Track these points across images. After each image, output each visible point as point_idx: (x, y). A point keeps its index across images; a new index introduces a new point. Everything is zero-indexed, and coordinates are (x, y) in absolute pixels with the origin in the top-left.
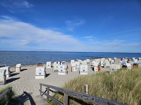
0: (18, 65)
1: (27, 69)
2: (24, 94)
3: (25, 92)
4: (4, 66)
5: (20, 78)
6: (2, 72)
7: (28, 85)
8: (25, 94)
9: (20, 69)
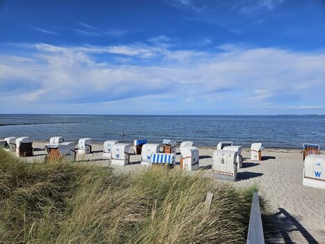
0: (256, 146)
1: (274, 158)
2: (280, 213)
3: (282, 211)
4: (230, 145)
5: (262, 174)
6: (230, 155)
7: (287, 196)
8: (282, 215)
9: (260, 154)
